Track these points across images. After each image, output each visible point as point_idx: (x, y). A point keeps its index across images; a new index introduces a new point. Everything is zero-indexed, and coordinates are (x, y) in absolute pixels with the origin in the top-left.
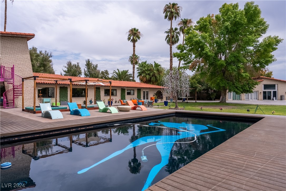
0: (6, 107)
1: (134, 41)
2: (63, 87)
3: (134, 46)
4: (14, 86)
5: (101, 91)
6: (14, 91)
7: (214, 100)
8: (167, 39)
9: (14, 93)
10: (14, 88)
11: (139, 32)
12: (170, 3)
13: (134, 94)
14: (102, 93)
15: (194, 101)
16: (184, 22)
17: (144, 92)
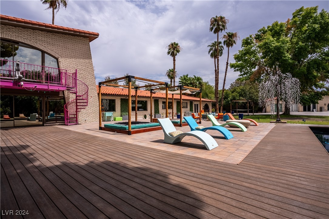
0: (69, 124)
1: (173, 55)
2: (124, 99)
3: (174, 60)
4: (77, 96)
5: (159, 104)
6: (77, 103)
7: (257, 112)
8: (211, 52)
9: (77, 106)
10: (76, 99)
11: (179, 46)
12: (217, 17)
13: (187, 108)
14: (161, 105)
15: (247, 114)
16: (229, 36)
17: (195, 105)
